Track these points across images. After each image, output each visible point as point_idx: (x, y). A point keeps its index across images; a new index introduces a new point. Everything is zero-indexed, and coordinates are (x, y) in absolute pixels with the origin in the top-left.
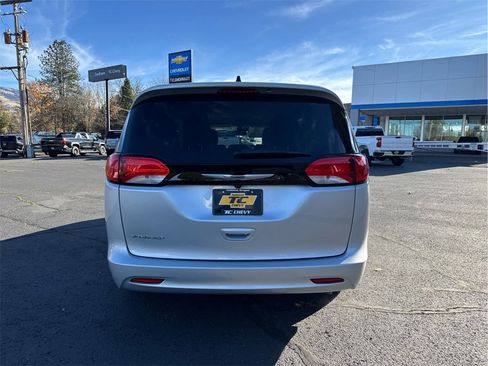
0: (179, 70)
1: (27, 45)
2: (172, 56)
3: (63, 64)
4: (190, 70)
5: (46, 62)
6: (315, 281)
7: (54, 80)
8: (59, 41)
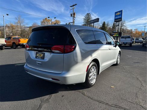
0: (118, 17)
1: (75, 16)
2: (116, 13)
3: (89, 20)
4: (122, 16)
5: (85, 19)
6: (53, 79)
7: (86, 24)
8: (88, 13)
